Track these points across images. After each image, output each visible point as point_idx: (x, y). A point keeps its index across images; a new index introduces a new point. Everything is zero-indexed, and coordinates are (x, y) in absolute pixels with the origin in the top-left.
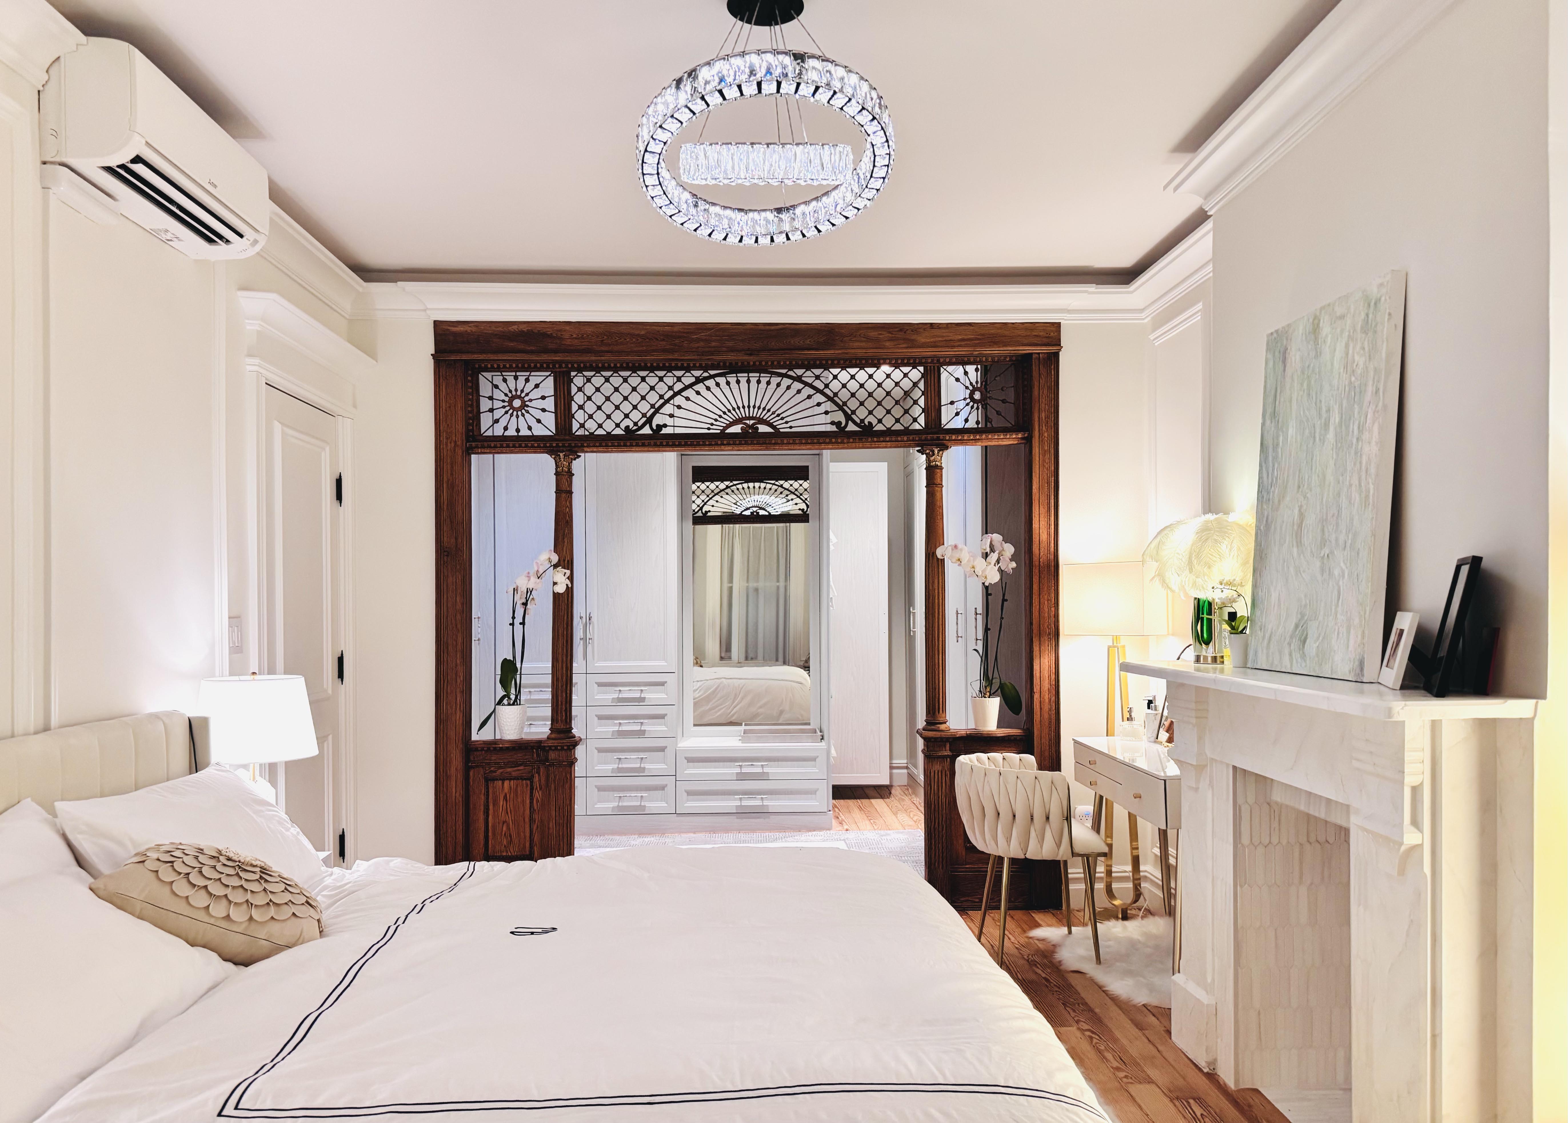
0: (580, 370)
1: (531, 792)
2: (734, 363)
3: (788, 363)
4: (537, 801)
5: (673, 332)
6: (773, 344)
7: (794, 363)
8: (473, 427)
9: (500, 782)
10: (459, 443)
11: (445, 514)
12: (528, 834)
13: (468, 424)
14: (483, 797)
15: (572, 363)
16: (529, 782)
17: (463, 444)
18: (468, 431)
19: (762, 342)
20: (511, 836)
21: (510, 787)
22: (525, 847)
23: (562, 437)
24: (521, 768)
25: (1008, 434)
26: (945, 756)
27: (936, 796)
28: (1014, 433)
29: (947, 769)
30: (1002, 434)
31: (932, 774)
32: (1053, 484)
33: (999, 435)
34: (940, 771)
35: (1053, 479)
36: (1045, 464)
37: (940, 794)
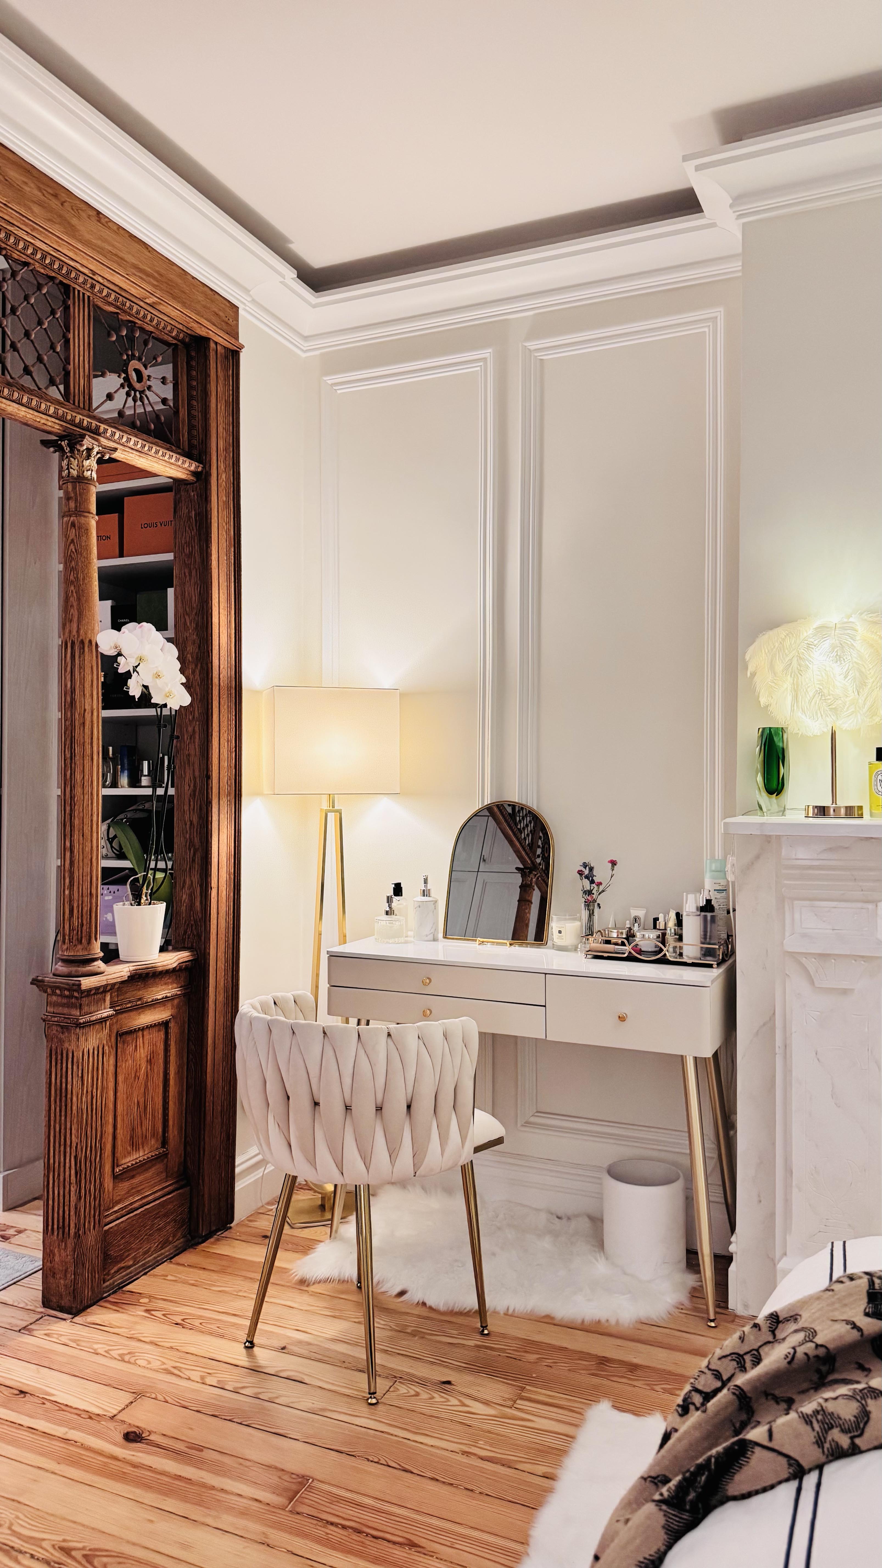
25: (182, 458)
26: (104, 1018)
27: (89, 1097)
28: (188, 460)
29: (105, 1042)
30: (175, 455)
31: (86, 1057)
32: (233, 557)
33: (171, 457)
34: (96, 1048)
35: (233, 550)
36: (224, 524)
37: (95, 1090)
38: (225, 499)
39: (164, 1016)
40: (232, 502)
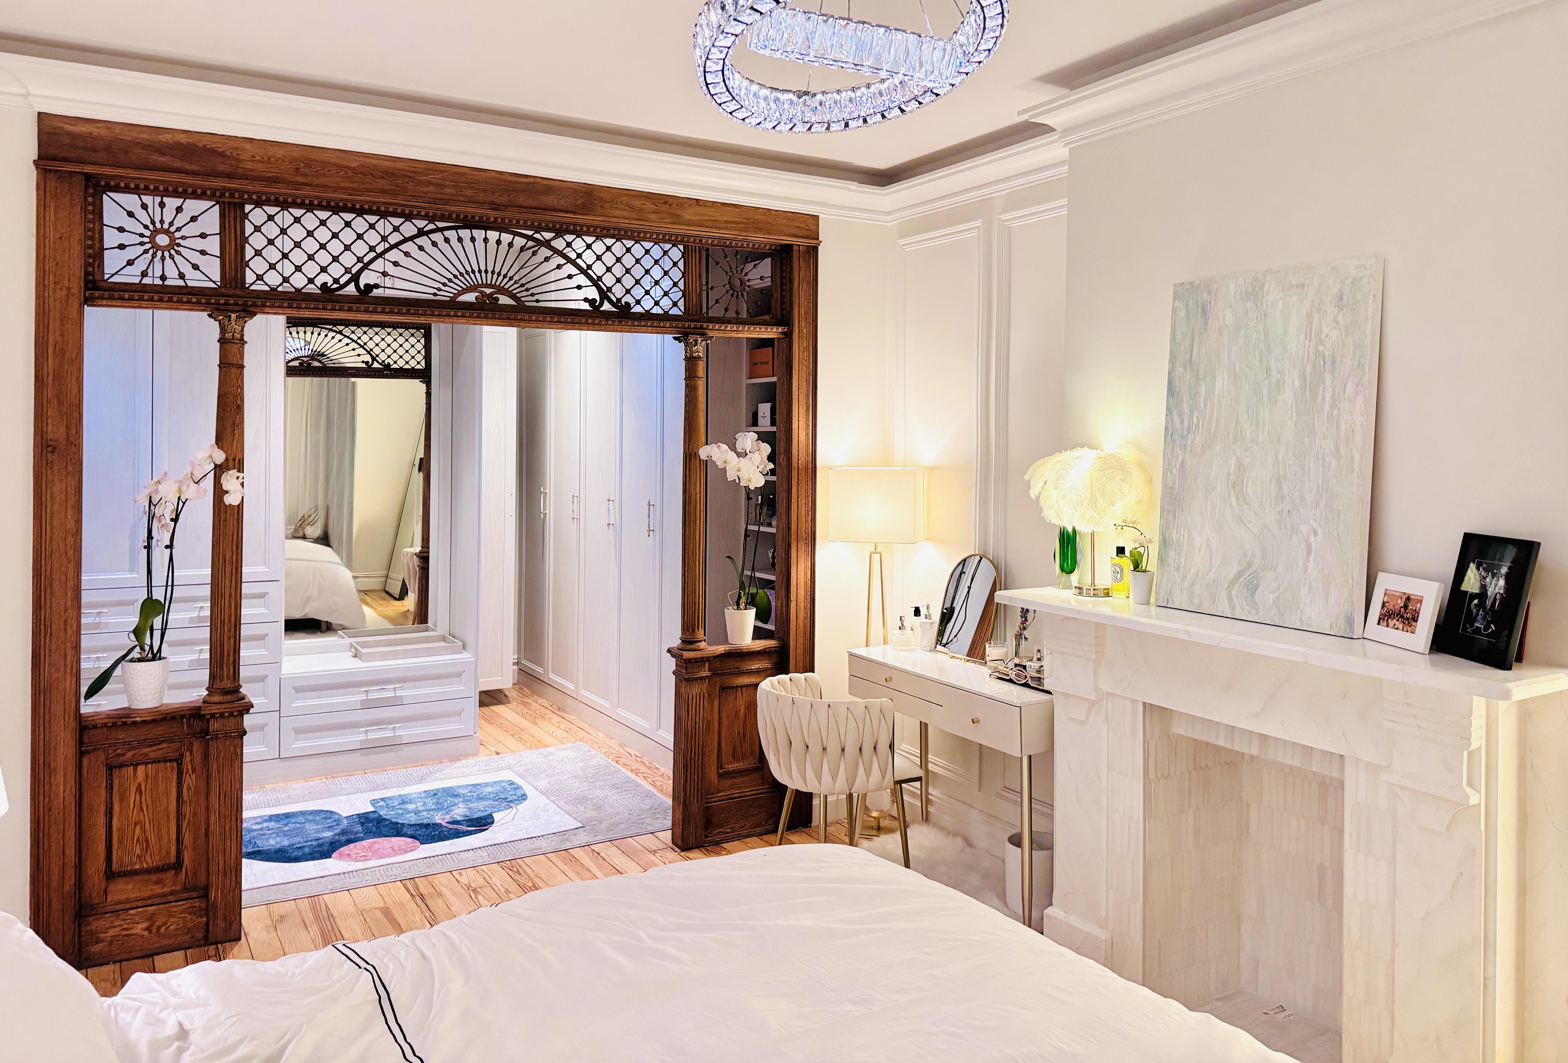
0: (258, 204)
1: (178, 778)
2: (470, 216)
3: (536, 224)
4: (189, 788)
5: (395, 168)
6: (521, 199)
7: (544, 225)
8: (93, 267)
9: (131, 769)
10: (75, 291)
11: (50, 392)
12: (174, 836)
13: (88, 265)
14: (103, 792)
15: (250, 193)
16: (175, 764)
17: (80, 292)
18: (87, 273)
19: (508, 196)
20: (147, 841)
21: (147, 775)
22: (168, 852)
23: (231, 292)
24: (165, 745)
25: (769, 327)
26: (703, 677)
28: (775, 327)
29: (705, 691)
30: (763, 327)
38: (806, 345)
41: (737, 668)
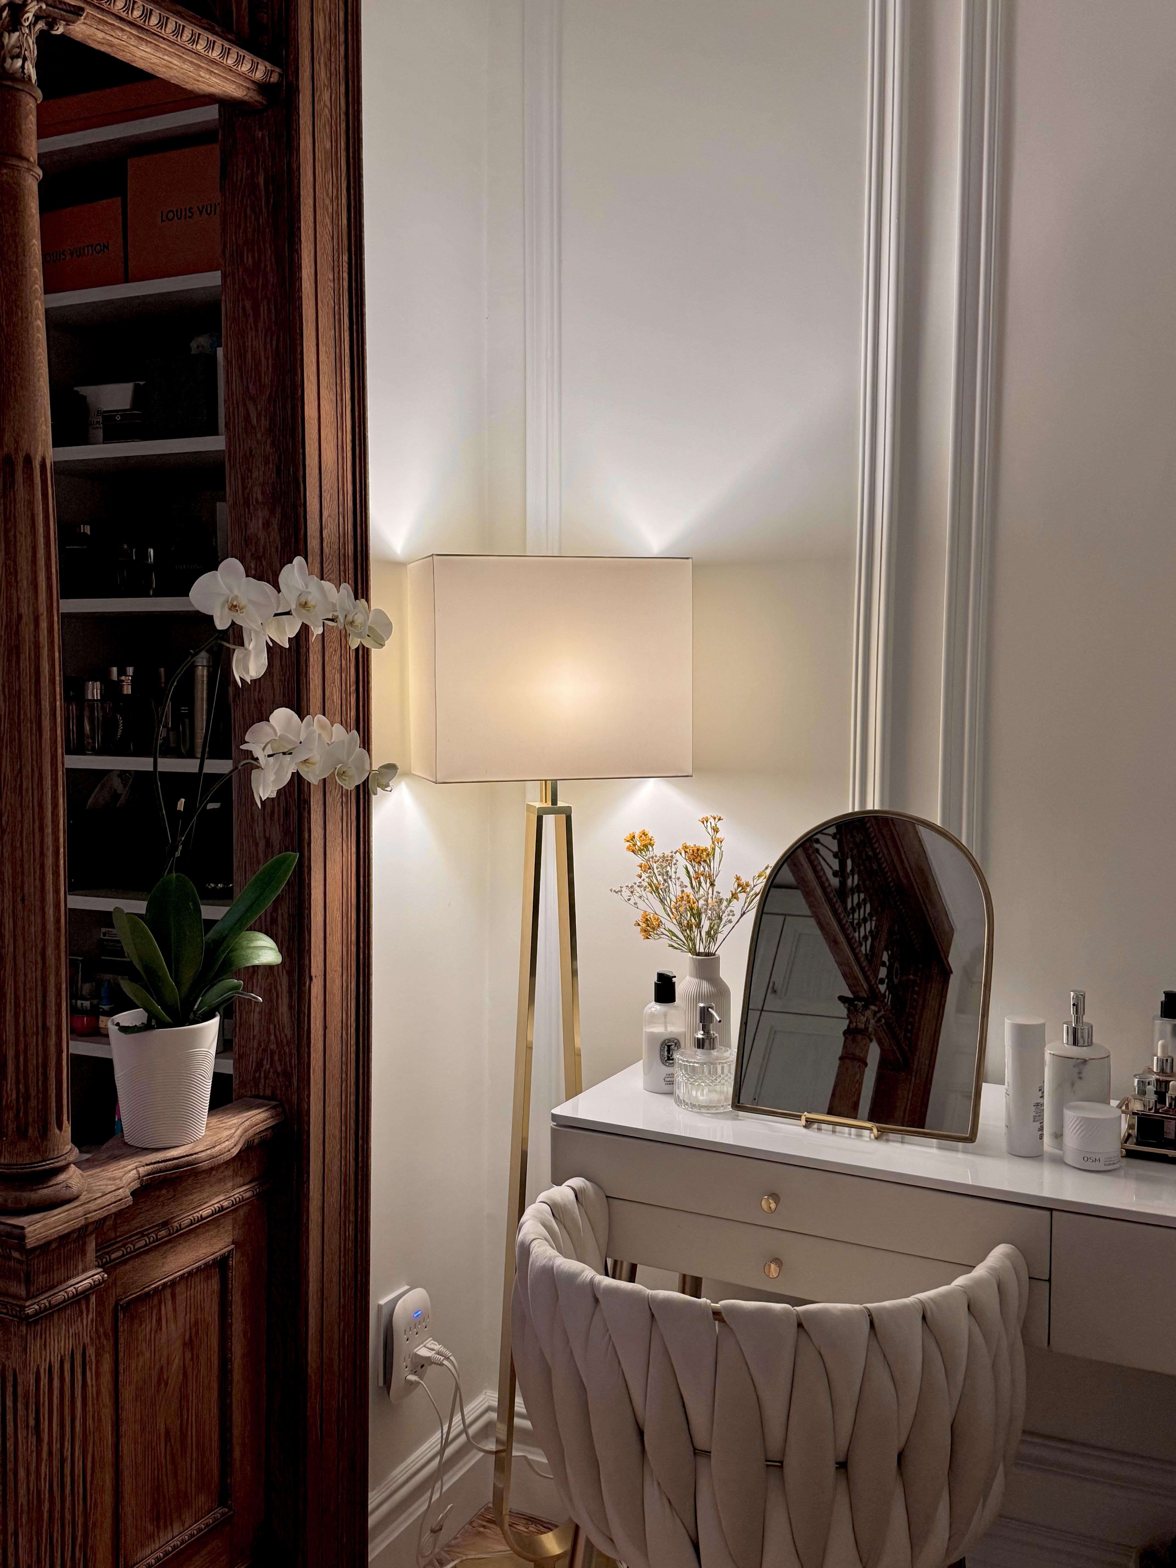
25: (235, 50)
26: (83, 1292)
27: (56, 1463)
28: (249, 57)
29: (87, 1340)
30: (219, 42)
31: (44, 1381)
32: (346, 275)
33: (211, 46)
34: (67, 1358)
35: (346, 258)
36: (328, 201)
37: (67, 1445)
38: (328, 146)
39: (216, 1248)
40: (343, 153)
41: (165, 1224)
